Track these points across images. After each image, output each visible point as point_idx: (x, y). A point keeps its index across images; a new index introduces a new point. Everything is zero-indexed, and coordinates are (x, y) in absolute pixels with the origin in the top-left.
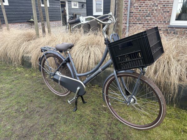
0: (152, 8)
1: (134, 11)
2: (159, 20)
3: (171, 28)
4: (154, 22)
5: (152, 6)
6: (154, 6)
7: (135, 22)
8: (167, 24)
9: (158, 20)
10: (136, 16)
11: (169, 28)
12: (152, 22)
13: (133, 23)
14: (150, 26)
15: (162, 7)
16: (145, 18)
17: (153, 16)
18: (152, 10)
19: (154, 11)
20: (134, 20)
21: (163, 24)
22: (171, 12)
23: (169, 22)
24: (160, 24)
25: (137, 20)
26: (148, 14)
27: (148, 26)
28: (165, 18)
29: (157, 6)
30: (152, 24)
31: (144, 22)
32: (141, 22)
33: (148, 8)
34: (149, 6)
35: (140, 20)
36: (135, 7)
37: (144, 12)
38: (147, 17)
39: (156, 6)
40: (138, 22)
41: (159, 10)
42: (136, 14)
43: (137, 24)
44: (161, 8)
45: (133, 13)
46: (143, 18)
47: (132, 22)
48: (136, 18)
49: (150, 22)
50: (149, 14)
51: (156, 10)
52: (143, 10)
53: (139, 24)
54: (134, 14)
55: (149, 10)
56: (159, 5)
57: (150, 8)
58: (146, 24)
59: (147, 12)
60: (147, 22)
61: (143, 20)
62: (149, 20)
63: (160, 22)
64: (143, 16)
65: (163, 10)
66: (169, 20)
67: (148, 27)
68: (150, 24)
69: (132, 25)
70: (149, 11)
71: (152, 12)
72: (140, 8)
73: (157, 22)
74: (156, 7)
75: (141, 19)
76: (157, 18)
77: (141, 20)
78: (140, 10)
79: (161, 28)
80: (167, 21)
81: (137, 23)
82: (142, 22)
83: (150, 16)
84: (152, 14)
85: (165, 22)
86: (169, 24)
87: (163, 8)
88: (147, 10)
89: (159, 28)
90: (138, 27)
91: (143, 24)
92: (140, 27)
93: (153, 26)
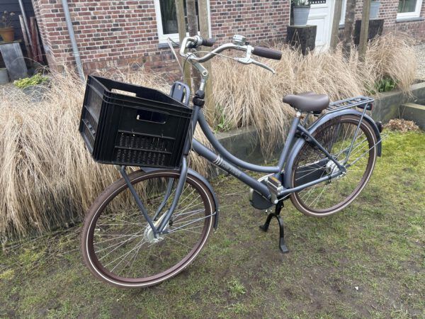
0: (119, 12)
1: (79, 19)
2: (139, 36)
3: (164, 48)
4: (130, 41)
5: (118, 8)
6: (121, 8)
7: (90, 44)
8: (155, 42)
9: (136, 36)
10: (89, 31)
11: (160, 49)
12: (127, 41)
13: (87, 49)
14: (125, 49)
15: (136, 9)
16: (111, 34)
17: (126, 29)
18: (120, 16)
19: (125, 18)
20: (86, 40)
21: (148, 43)
22: (155, 19)
23: (157, 38)
24: (143, 43)
25: (95, 40)
26: (115, 25)
27: (122, 50)
28: (148, 31)
29: (127, 7)
30: (128, 45)
31: (111, 42)
32: (104, 43)
33: (110, 13)
34: (112, 8)
35: (99, 39)
36: (78, 10)
37: (105, 22)
38: (114, 32)
39: (125, 8)
40: (98, 44)
41: (134, 16)
42: (87, 27)
43: (95, 48)
44: (135, 11)
45: (78, 23)
46: (105, 35)
47: (83, 45)
48: (91, 36)
49: (124, 41)
50: (117, 25)
51: (127, 16)
52: (102, 18)
53: (102, 48)
54: (83, 28)
55: (114, 17)
56: (130, 6)
57: (115, 12)
58: (118, 46)
59: (110, 21)
60: (118, 42)
61: (107, 39)
62: (120, 37)
63: (143, 39)
64: (105, 30)
65: (140, 16)
66: (157, 35)
67: (123, 53)
68: (124, 45)
69: (85, 53)
70: (114, 20)
71: (120, 21)
72: (92, 12)
73: (137, 40)
74: (126, 11)
75: (101, 37)
76: (135, 32)
77: (103, 39)
78: (94, 18)
79: (147, 51)
80: (153, 37)
81: (96, 46)
82: (107, 43)
83: (121, 29)
84: (123, 25)
85: (151, 39)
86: (158, 42)
87: (139, 11)
88: (110, 17)
89: (144, 51)
90: (101, 56)
91: (110, 47)
92: (106, 55)
93: (131, 49)
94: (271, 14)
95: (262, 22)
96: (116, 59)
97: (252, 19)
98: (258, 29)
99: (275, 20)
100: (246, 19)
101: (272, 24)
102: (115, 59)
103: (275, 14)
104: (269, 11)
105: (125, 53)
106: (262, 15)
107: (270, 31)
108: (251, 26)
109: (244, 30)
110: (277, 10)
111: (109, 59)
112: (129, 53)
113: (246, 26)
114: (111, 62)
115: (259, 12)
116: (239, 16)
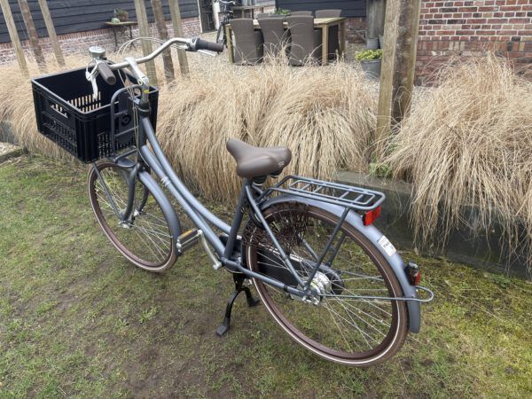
2: (514, 9)
4: (496, 15)
7: (436, 16)
9: (509, 9)
12: (490, 16)
13: (431, 22)
14: (484, 27)
16: (470, 3)
20: (433, 11)
21: (527, 21)
24: (516, 21)
25: (444, 10)
27: (479, 27)
30: (490, 21)
31: (465, 16)
32: (455, 16)
35: (451, 10)
40: (446, 16)
43: (441, 22)
47: (427, 16)
48: (441, 5)
49: (486, 16)
53: (450, 22)
58: (473, 21)
60: (476, 15)
61: (461, 10)
63: (518, 15)
67: (478, 33)
68: (483, 21)
69: (425, 28)
73: (507, 15)
75: (454, 7)
76: (509, 3)
77: (456, 10)
79: (520, 33)
81: (443, 19)
82: (459, 16)
89: (514, 33)
90: (445, 33)
91: (462, 22)
92: (452, 33)
93: (493, 27)
96: (466, 40)
102: (462, 40)
105: (482, 33)
111: (455, 39)
112: (488, 33)
114: (457, 43)
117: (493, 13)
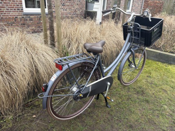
2: (12, 7)
3: (26, 15)
4: (7, 9)
8: (21, 11)
9: (11, 7)
11: (24, 15)
14: (4, 14)
21: (18, 11)
23: (22, 9)
24: (14, 11)
27: (2, 14)
28: (17, 5)
30: (6, 12)
49: (3, 9)
62: (1, 7)
63: (14, 9)
66: (22, 8)
68: (3, 11)
73: (11, 9)
76: (10, 5)
79: (17, 15)
80: (20, 9)
85: (19, 9)
86: (23, 11)
89: (15, 15)
93: (8, 14)
94: (77, 4)
95: (74, 7)
97: (69, 5)
98: (72, 10)
99: (79, 7)
100: (67, 5)
101: (78, 9)
103: (79, 4)
104: (77, 3)
105: (4, 16)
106: (74, 4)
107: (77, 12)
108: (69, 9)
109: (66, 10)
110: (80, 3)
112: (6, 16)
113: (67, 8)
115: (73, 2)
116: (64, 4)
117: (6, 9)
